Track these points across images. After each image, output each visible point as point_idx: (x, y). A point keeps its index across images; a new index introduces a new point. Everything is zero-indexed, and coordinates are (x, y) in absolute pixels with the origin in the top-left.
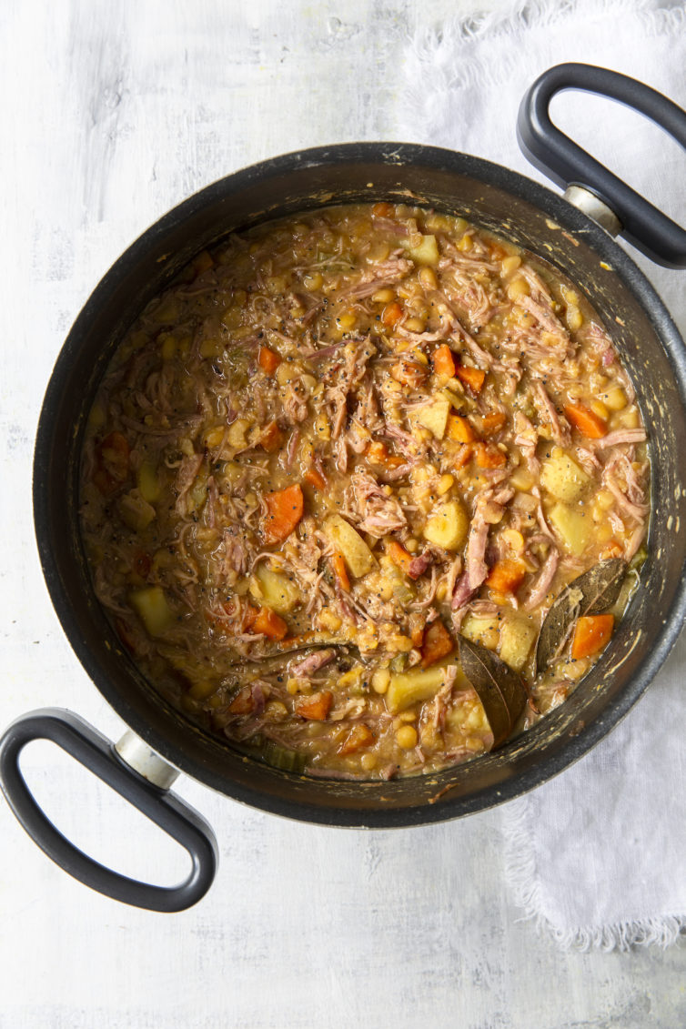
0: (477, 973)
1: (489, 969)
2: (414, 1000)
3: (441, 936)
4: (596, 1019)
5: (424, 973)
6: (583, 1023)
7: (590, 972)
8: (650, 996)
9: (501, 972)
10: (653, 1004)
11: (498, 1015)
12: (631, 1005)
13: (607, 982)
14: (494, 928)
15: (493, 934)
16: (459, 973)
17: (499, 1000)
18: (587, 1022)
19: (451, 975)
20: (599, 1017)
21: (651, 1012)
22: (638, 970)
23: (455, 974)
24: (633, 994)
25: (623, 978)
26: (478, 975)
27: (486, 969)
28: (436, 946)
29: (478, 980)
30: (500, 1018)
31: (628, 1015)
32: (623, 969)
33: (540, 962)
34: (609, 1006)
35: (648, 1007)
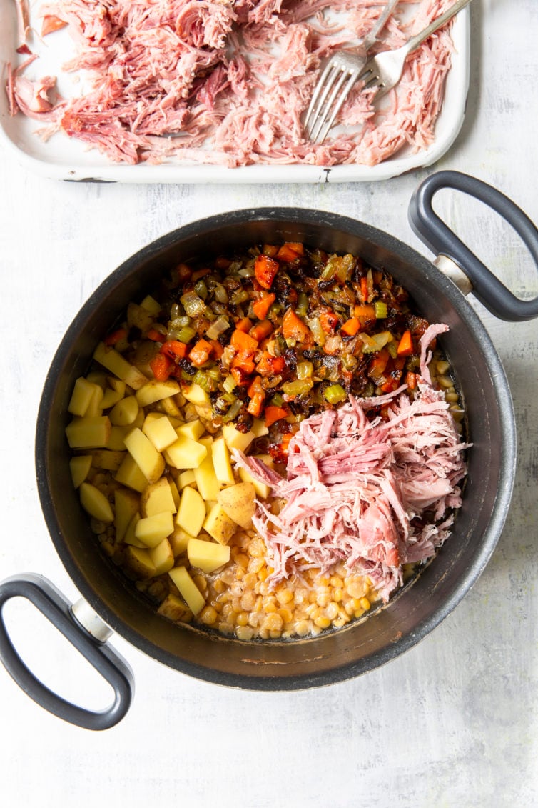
0: (363, 727)
1: (371, 724)
2: (318, 746)
3: (337, 701)
4: (447, 759)
5: (326, 727)
6: (437, 762)
7: (442, 726)
8: (484, 743)
9: (379, 726)
10: (487, 749)
11: (378, 756)
12: (471, 749)
13: (454, 733)
14: (375, 695)
15: (374, 700)
16: (350, 727)
17: (378, 746)
18: (440, 762)
19: (345, 728)
20: (449, 758)
21: (485, 754)
22: (476, 724)
23: (348, 728)
24: (472, 741)
25: (465, 731)
26: (364, 728)
27: (369, 723)
28: (334, 708)
29: (364, 732)
30: (379, 759)
31: (469, 756)
32: (465, 724)
33: (407, 719)
34: (456, 750)
35: (483, 750)
